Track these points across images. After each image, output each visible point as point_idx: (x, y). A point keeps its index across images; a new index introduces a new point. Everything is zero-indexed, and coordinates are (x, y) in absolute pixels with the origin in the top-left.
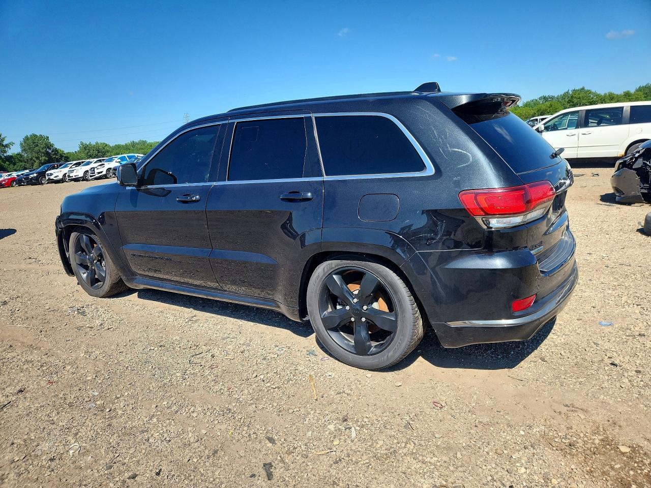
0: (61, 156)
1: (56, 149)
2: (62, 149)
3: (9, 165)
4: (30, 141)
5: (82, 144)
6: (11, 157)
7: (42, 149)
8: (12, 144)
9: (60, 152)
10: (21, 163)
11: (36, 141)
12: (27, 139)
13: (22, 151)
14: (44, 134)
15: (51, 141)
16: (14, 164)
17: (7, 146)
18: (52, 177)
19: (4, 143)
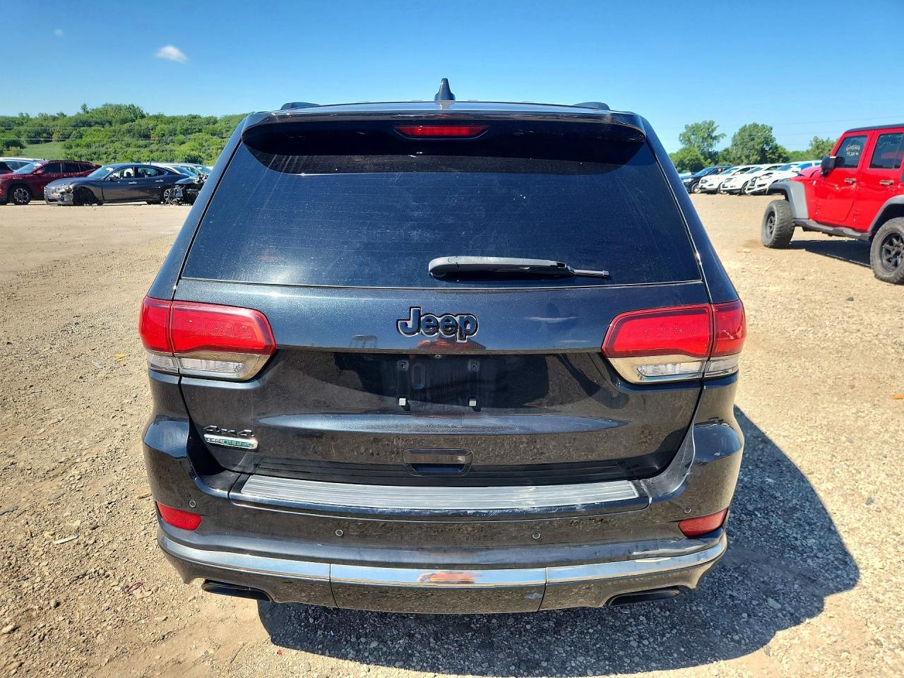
0: (780, 156)
1: (777, 145)
2: (784, 147)
3: (710, 163)
4: (747, 133)
5: (816, 139)
6: (716, 153)
7: (758, 144)
8: (723, 135)
9: (780, 150)
10: (725, 163)
11: (754, 133)
12: (743, 130)
13: (732, 146)
14: (768, 124)
15: (774, 134)
16: (716, 163)
17: (715, 138)
18: (705, 186)
19: (713, 135)
